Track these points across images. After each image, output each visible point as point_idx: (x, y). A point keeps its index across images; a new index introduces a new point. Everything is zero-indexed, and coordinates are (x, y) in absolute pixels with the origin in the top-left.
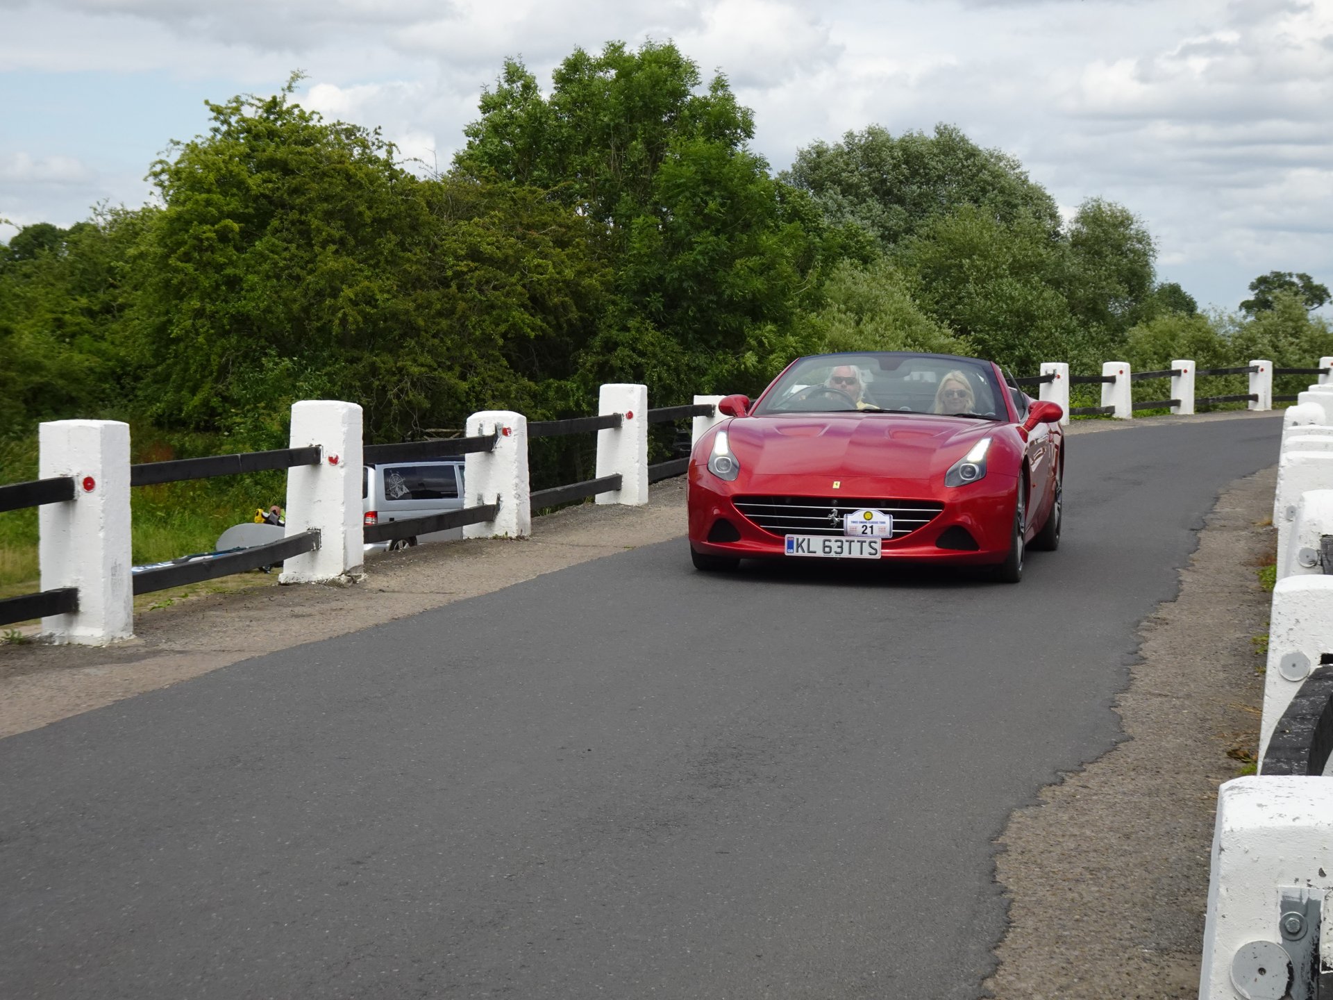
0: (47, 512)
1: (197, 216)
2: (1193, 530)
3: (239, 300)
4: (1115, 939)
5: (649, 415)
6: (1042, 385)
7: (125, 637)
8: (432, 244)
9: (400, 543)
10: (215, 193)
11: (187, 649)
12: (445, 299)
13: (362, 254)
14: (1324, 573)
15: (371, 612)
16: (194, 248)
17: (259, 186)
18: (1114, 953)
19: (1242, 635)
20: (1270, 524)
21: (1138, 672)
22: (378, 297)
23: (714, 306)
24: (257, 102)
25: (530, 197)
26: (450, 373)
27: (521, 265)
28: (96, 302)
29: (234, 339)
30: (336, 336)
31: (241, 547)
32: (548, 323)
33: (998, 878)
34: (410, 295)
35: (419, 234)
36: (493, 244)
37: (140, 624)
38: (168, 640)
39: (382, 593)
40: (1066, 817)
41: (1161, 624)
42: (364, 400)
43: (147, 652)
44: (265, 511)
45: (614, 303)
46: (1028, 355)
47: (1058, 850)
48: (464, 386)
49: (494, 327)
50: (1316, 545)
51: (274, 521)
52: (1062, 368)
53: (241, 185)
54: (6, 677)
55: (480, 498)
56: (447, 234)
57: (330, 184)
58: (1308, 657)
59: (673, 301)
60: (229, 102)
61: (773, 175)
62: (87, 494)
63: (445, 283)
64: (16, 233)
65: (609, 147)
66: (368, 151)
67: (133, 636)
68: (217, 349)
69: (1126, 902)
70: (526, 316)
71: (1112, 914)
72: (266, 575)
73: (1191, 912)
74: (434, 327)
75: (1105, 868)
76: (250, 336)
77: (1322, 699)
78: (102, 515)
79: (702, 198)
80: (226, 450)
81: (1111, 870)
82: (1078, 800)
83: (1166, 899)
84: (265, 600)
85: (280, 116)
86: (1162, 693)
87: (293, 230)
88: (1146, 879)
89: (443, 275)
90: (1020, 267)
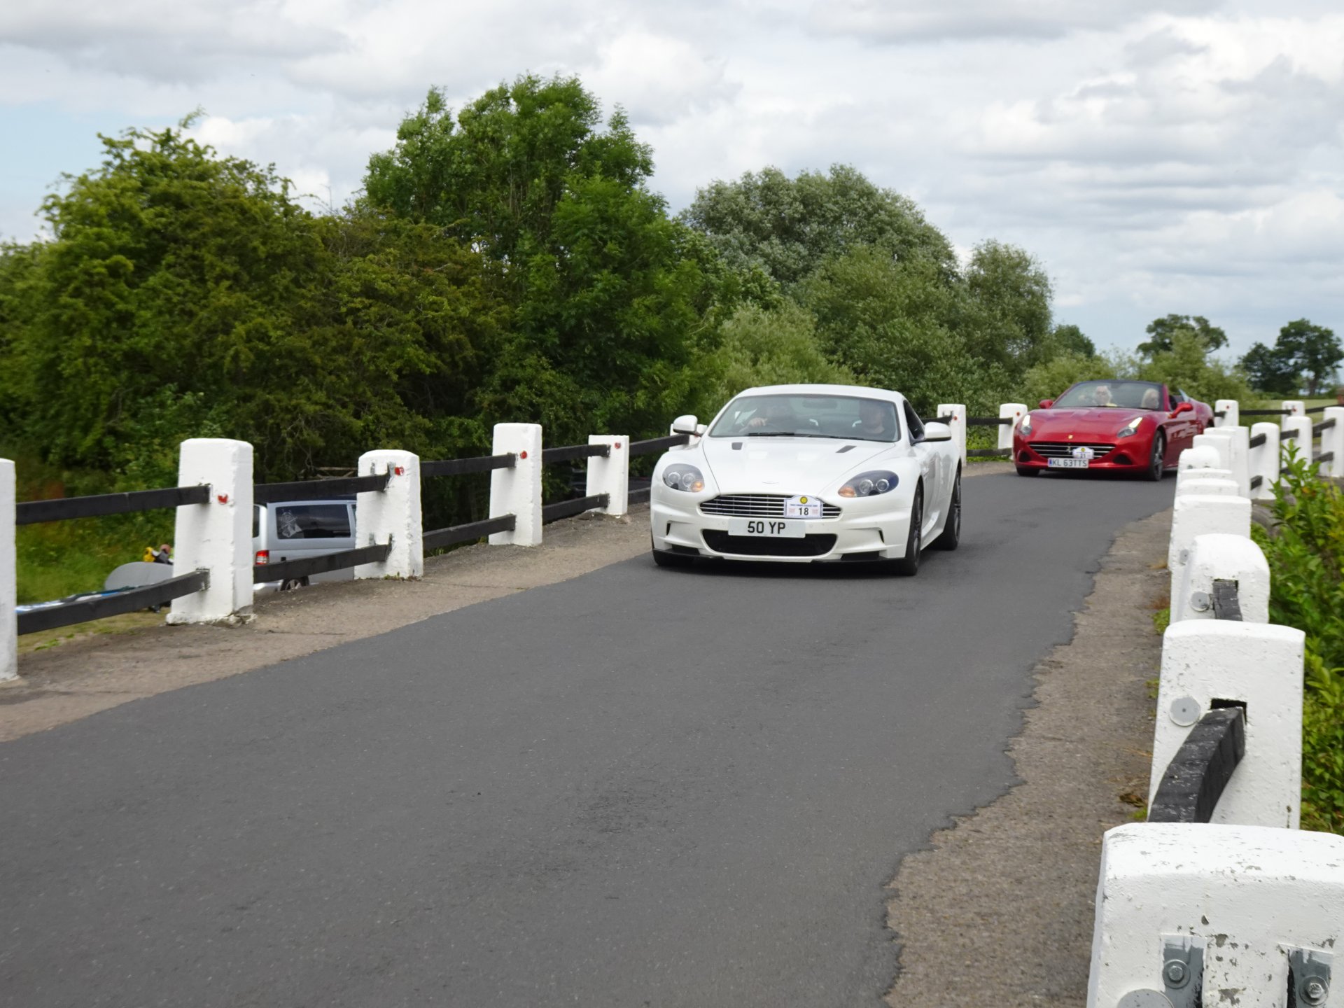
1: (88, 250)
2: (1088, 573)
3: (131, 336)
4: (1006, 984)
5: (544, 456)
7: (8, 678)
8: (327, 280)
9: (292, 583)
10: (106, 227)
11: (72, 690)
12: (341, 336)
14: (1216, 618)
15: (260, 653)
16: (85, 283)
17: (151, 220)
18: (1005, 999)
19: (1136, 679)
20: (1165, 567)
21: (1033, 715)
22: (272, 333)
23: (613, 344)
25: (425, 235)
26: (344, 411)
27: (415, 302)
29: (124, 375)
30: (228, 373)
31: (131, 586)
32: (443, 361)
33: (890, 924)
34: (304, 332)
35: (315, 272)
36: (387, 281)
37: (24, 665)
38: (52, 681)
39: (271, 634)
40: (958, 862)
41: (1055, 668)
42: (258, 439)
43: (31, 693)
44: (156, 549)
45: (510, 341)
46: (925, 397)
47: (950, 895)
48: (360, 423)
49: (388, 364)
50: (1209, 589)
51: (164, 560)
52: (958, 410)
53: (133, 218)
55: (372, 538)
56: (341, 271)
57: (225, 218)
58: (1199, 702)
59: (569, 339)
61: (672, 213)
63: (339, 319)
65: (508, 184)
66: (262, 186)
67: (17, 677)
68: (107, 387)
69: (1017, 947)
70: (421, 352)
71: (1003, 960)
72: (155, 615)
73: (1082, 957)
74: (331, 363)
75: (996, 914)
76: (142, 372)
77: (1212, 744)
79: (599, 237)
80: (119, 488)
81: (1003, 915)
82: (970, 845)
83: (1057, 945)
84: (153, 640)
85: (174, 152)
86: (1056, 736)
87: (186, 265)
88: (1037, 924)
89: (338, 311)
90: (917, 307)
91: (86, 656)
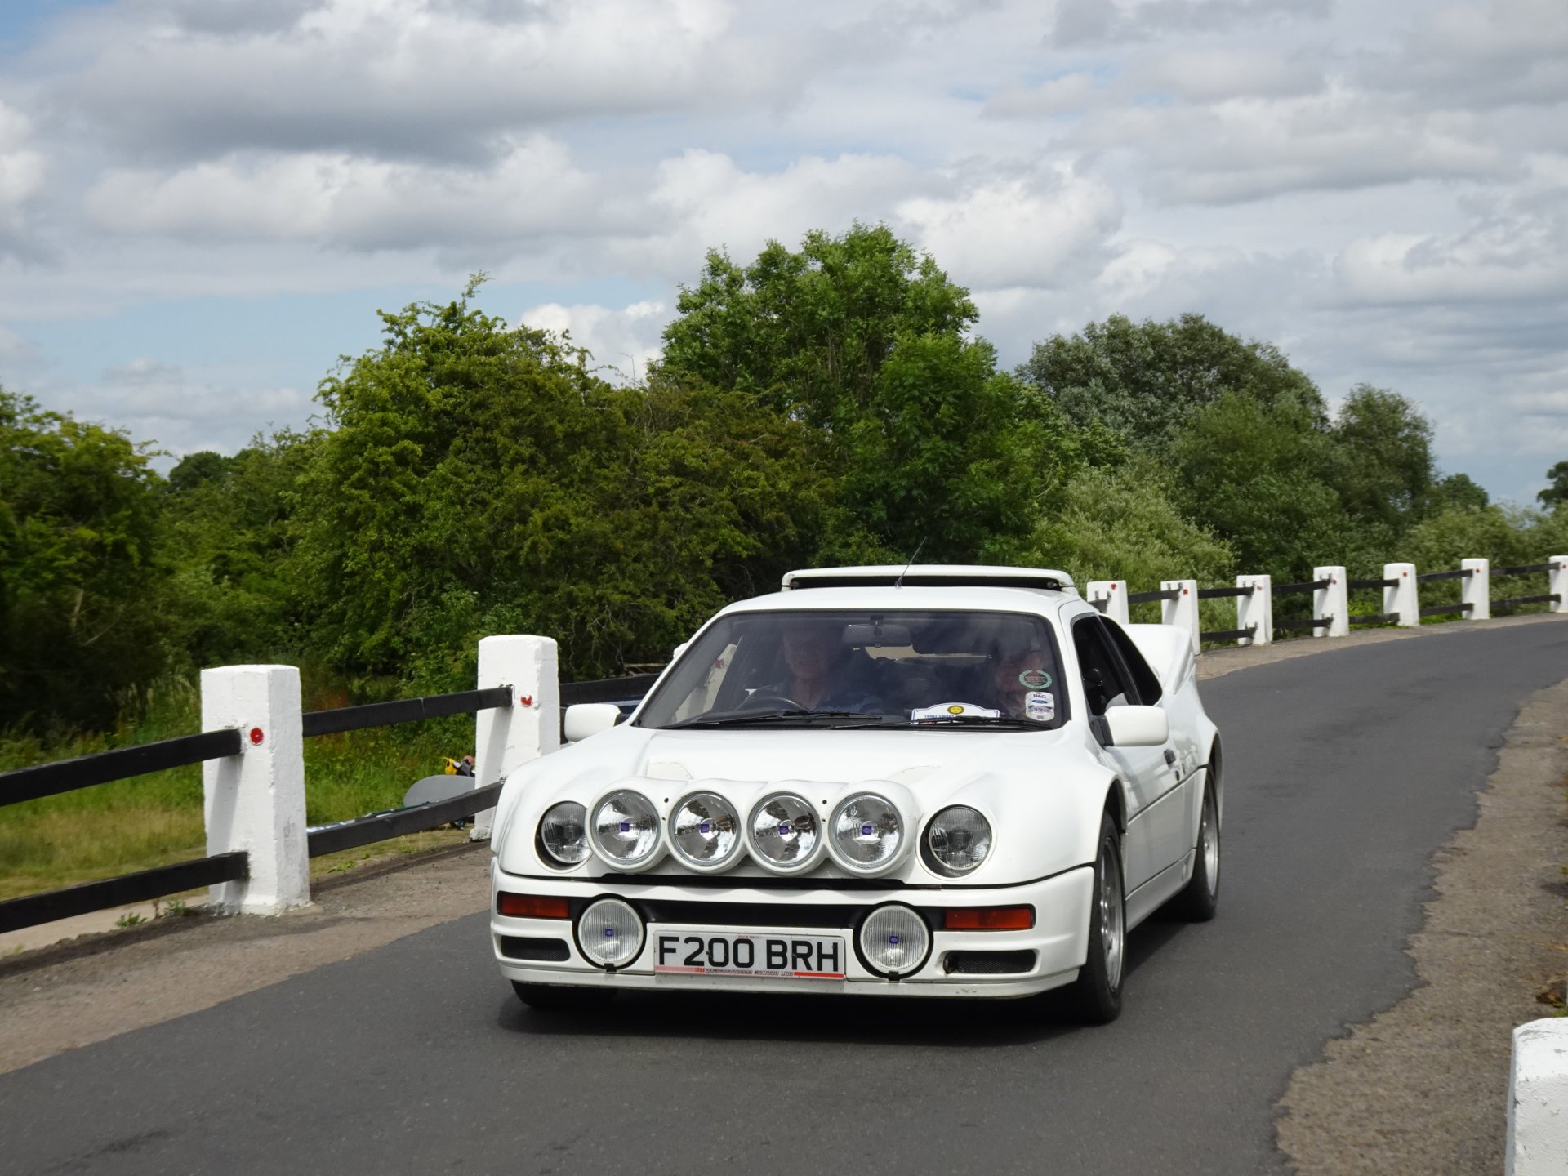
0: (211, 768)
1: (372, 437)
3: (421, 530)
6: (1317, 593)
7: (300, 904)
8: (632, 459)
10: (390, 411)
11: (370, 916)
12: (646, 519)
13: (554, 472)
16: (370, 473)
17: (439, 401)
21: (1433, 908)
22: (572, 521)
23: (948, 516)
24: (434, 310)
25: (738, 405)
26: (655, 600)
27: (729, 478)
28: (264, 536)
29: (415, 571)
30: (526, 564)
31: (431, 800)
32: (763, 542)
33: (1280, 1145)
34: (607, 515)
35: (618, 449)
36: (697, 457)
37: (316, 889)
38: (349, 906)
40: (1355, 1075)
41: (1458, 855)
42: (561, 634)
43: (326, 920)
44: (457, 760)
45: (835, 517)
46: (1301, 558)
47: (1347, 1112)
48: (673, 613)
49: (701, 547)
51: (467, 772)
52: (1337, 572)
53: (418, 400)
54: (171, 953)
56: (648, 448)
57: (517, 396)
59: (899, 512)
60: (404, 309)
62: (255, 747)
63: (646, 500)
64: (177, 464)
65: (827, 345)
66: (557, 358)
67: (310, 904)
68: (397, 583)
69: (1426, 1168)
70: (737, 533)
72: (459, 832)
74: (635, 550)
75: (1400, 1131)
76: (433, 567)
78: (272, 770)
79: (931, 398)
81: (1408, 1132)
82: (1369, 1055)
83: (1471, 1164)
84: (455, 858)
85: (460, 325)
86: (1464, 931)
87: (477, 449)
88: (1447, 1142)
89: (644, 492)
90: (1288, 461)
91: (384, 878)
